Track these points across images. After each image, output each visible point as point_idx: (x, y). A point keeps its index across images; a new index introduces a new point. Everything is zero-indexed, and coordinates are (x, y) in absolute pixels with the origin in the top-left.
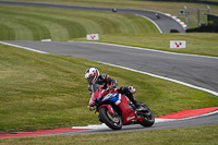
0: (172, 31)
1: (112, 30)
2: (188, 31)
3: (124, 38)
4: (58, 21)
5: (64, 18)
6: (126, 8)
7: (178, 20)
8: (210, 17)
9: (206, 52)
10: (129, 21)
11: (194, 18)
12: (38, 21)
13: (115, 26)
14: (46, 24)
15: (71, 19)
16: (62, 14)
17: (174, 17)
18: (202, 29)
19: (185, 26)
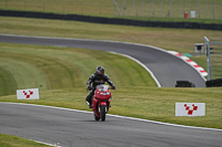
1: (66, 81)
13: (72, 73)
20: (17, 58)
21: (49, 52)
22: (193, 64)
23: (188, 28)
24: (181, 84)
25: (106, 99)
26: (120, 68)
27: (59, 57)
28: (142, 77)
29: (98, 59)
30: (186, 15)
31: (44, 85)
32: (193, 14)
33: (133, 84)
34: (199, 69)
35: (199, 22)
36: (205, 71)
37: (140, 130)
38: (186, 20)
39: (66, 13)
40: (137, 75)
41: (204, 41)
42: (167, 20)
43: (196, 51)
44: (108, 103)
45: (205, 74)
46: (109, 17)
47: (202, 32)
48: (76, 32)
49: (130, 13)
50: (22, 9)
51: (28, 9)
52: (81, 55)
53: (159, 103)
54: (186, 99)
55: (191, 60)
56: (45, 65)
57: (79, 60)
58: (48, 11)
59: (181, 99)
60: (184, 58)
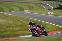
0: (49, 9)
1: (32, 9)
2: (53, 9)
3: (35, 11)
4: (16, 6)
5: (18, 5)
6: (36, 2)
7: (51, 6)
8: (60, 5)
9: (59, 15)
10: (37, 6)
11: (55, 6)
12: (11, 6)
13: (33, 7)
14: (13, 7)
15: (20, 6)
16: (17, 4)
17: (49, 5)
18: (57, 8)
19: (52, 8)
20: (24, 5)
21: (29, 4)
33: (42, 9)
41: (52, 3)
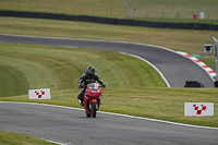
22: (201, 64)
23: (197, 29)
24: (189, 84)
25: (97, 97)
26: (130, 68)
27: (71, 58)
28: (152, 77)
29: (108, 59)
30: (195, 16)
31: (56, 85)
32: (202, 16)
33: (143, 85)
34: (208, 70)
35: (208, 23)
36: (214, 71)
37: (150, 130)
38: (195, 21)
39: (77, 14)
40: (147, 75)
41: (213, 42)
42: (176, 21)
43: (205, 52)
44: (99, 100)
45: (214, 74)
46: (120, 17)
47: (211, 33)
48: (87, 32)
49: (140, 14)
50: (34, 10)
51: (40, 11)
52: (91, 56)
53: (168, 103)
54: (195, 99)
55: (200, 60)
56: (57, 65)
57: (90, 60)
58: (60, 12)
59: (190, 99)
60: (194, 59)
